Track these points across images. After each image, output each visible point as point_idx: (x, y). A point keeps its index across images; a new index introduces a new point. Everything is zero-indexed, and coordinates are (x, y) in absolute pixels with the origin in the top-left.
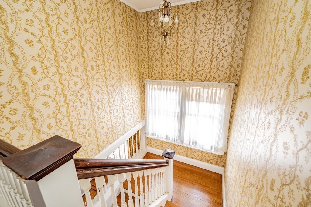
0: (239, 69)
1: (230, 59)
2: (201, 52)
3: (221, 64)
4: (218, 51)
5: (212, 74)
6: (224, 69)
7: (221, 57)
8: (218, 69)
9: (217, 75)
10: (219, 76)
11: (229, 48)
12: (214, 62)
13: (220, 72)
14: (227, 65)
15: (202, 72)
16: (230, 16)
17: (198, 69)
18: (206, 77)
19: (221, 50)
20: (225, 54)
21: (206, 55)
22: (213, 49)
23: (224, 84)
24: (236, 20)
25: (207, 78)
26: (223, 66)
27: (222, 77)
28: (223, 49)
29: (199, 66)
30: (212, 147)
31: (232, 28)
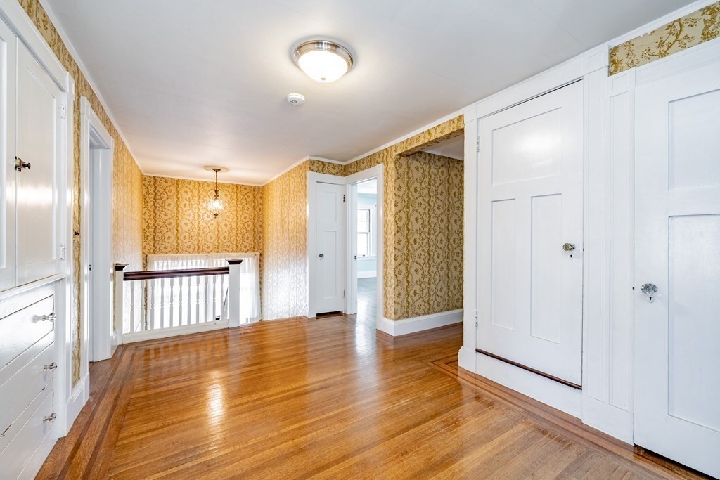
0: (261, 241)
1: (252, 233)
2: (226, 225)
3: (246, 237)
4: (242, 226)
5: (239, 245)
6: (248, 241)
7: (245, 231)
8: (243, 241)
9: (243, 246)
10: (245, 247)
11: (250, 224)
12: (239, 235)
13: (246, 244)
14: (251, 238)
15: (228, 244)
16: (248, 200)
17: (225, 241)
18: (233, 249)
19: (244, 225)
20: (248, 229)
21: (231, 228)
22: (237, 223)
23: (250, 253)
24: (253, 204)
25: (235, 249)
26: (248, 238)
27: (248, 248)
28: (246, 225)
29: (224, 238)
30: (247, 319)
31: (251, 209)
